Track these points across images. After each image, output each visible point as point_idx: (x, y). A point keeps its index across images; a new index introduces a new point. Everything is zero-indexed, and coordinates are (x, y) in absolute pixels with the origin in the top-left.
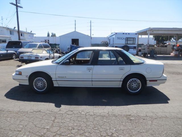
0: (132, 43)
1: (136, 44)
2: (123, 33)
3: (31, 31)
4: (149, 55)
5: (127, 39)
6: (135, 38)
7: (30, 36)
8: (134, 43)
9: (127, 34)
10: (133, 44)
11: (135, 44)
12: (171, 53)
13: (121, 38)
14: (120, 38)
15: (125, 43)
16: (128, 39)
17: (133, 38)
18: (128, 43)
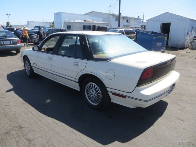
3: (139, 17)
7: (136, 22)
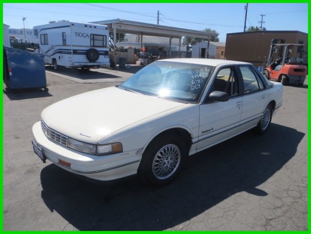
0: (101, 45)
1: (108, 48)
2: (86, 26)
4: (118, 65)
5: (93, 37)
6: (106, 36)
8: (105, 45)
9: (93, 27)
10: (103, 47)
11: (106, 47)
12: (137, 62)
13: (83, 35)
14: (81, 35)
15: (89, 45)
16: (95, 36)
17: (103, 36)
18: (95, 45)
